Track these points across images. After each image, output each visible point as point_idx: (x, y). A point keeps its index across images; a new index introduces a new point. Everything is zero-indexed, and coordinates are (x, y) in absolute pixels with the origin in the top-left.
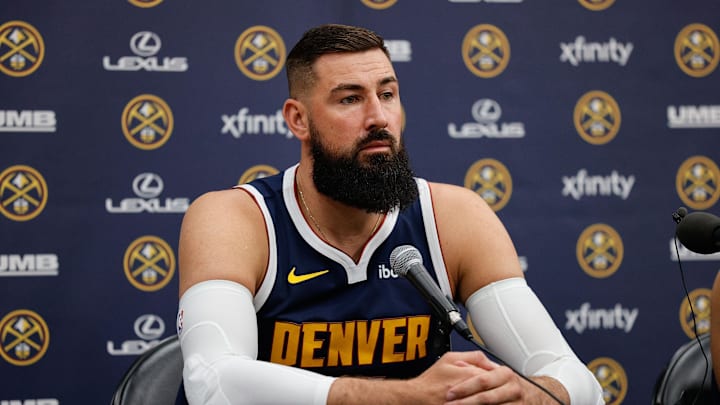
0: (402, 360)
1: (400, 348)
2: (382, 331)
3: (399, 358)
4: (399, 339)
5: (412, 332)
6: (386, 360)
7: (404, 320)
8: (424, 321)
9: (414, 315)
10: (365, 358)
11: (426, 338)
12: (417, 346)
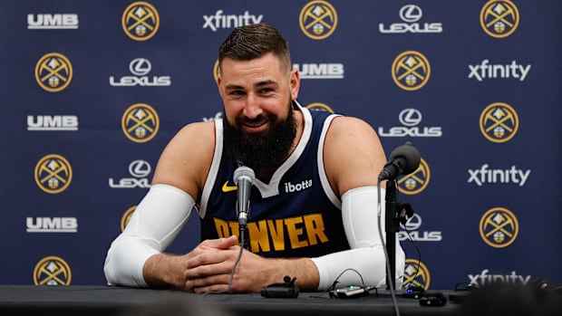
0: (307, 245)
1: (303, 237)
2: (285, 227)
3: (305, 244)
4: (300, 231)
5: (309, 226)
6: (294, 247)
7: (301, 218)
8: (318, 218)
9: (308, 214)
10: (279, 246)
11: (323, 229)
12: (316, 235)
